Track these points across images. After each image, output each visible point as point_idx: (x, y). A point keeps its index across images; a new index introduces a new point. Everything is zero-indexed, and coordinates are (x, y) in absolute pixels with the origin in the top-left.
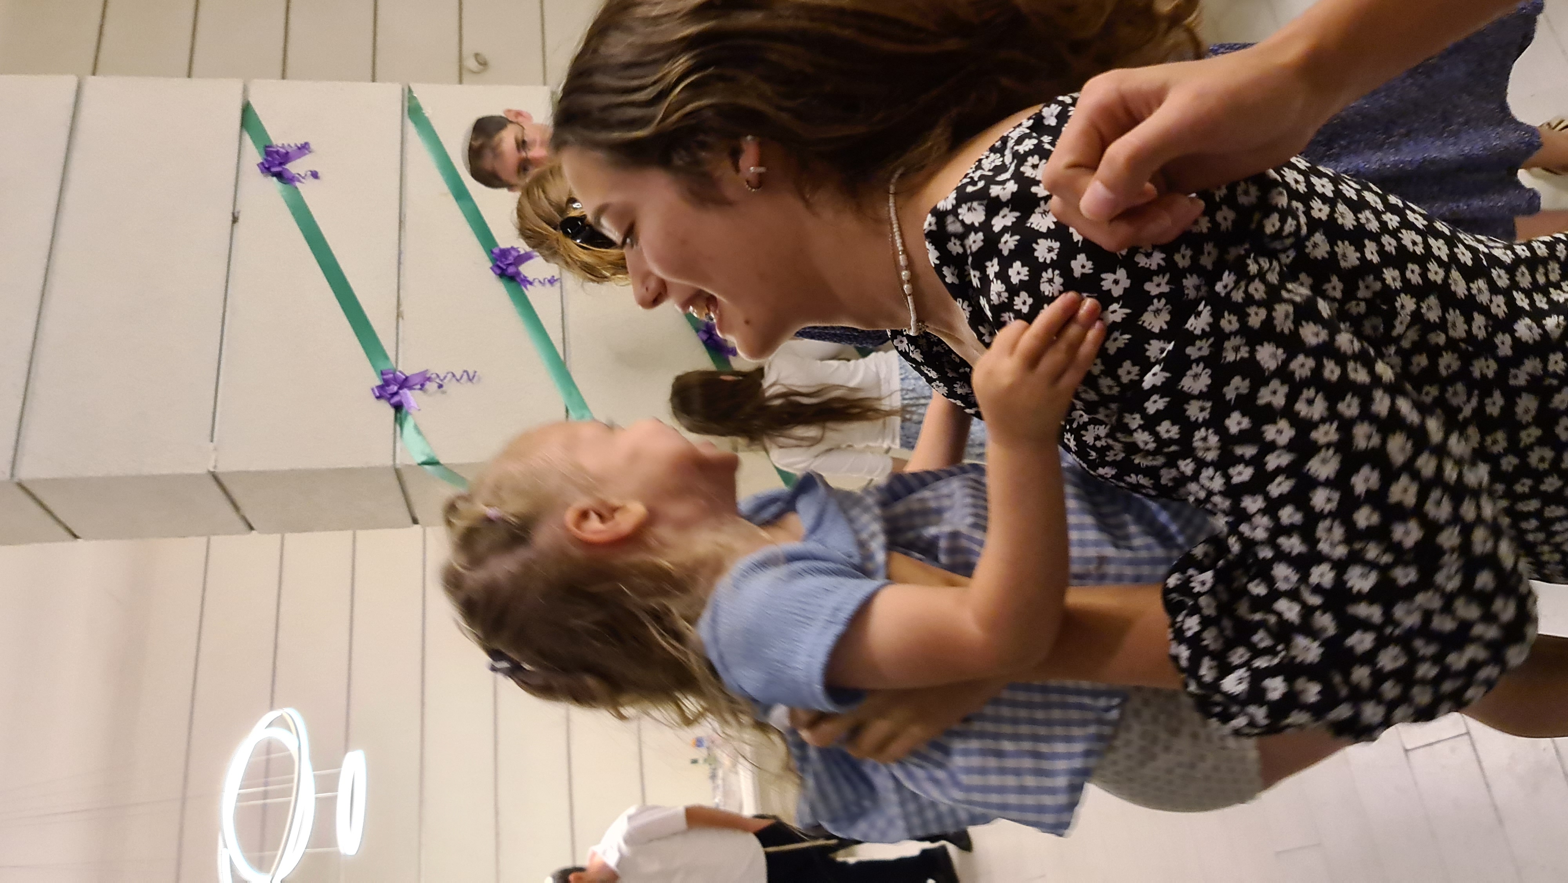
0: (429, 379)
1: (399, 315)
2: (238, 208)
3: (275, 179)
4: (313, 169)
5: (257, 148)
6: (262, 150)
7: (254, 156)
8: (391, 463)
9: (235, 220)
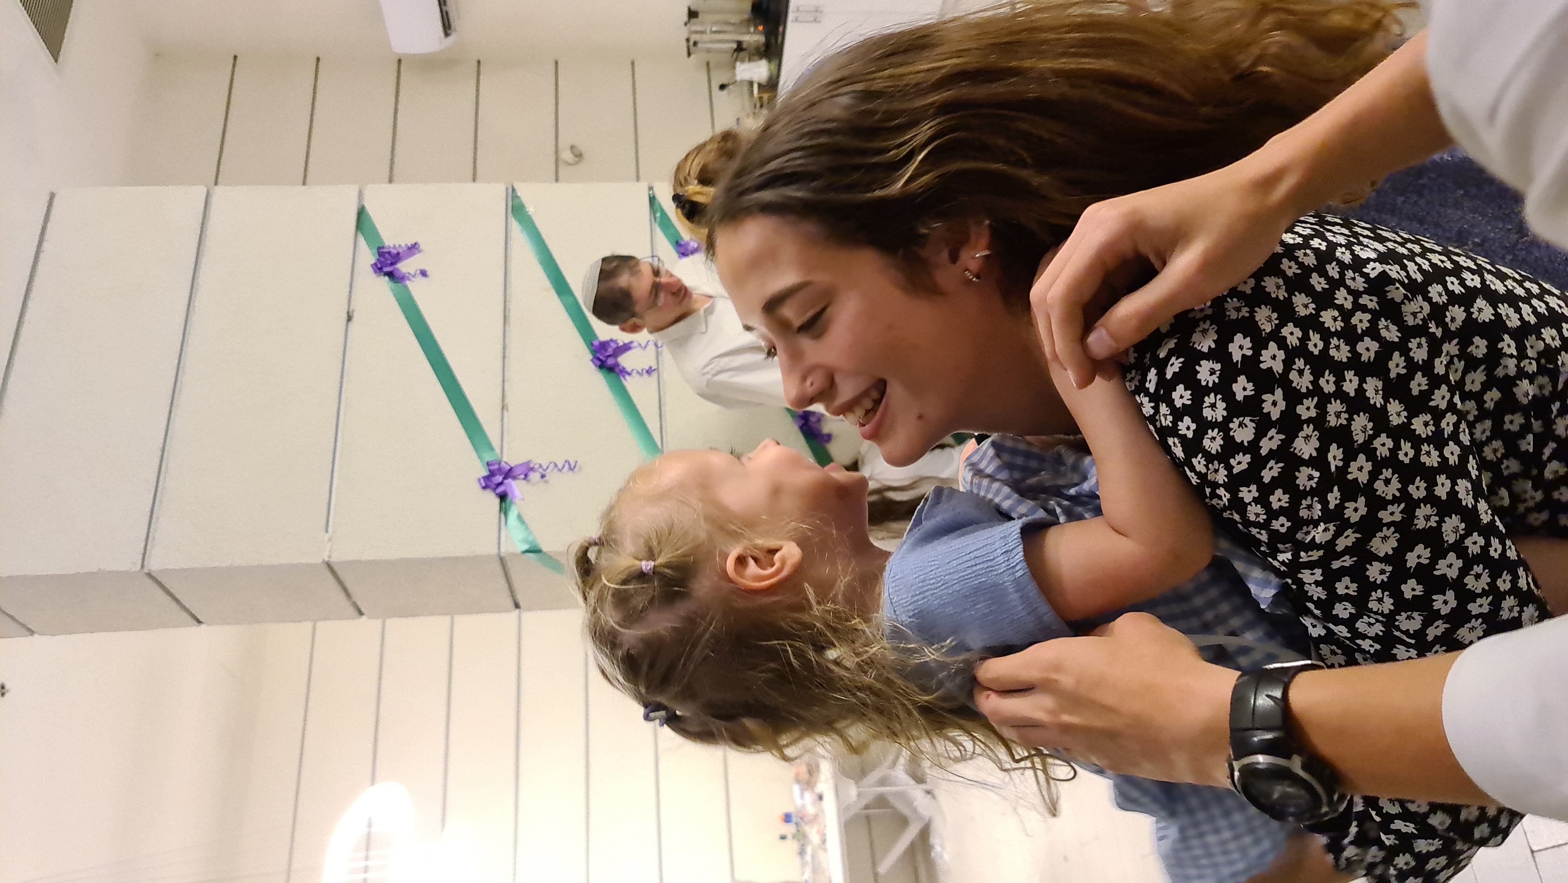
0: (532, 469)
1: (504, 407)
2: (352, 308)
3: (387, 278)
4: (421, 268)
5: (371, 249)
6: (375, 251)
7: (368, 257)
8: (495, 551)
9: (349, 318)
